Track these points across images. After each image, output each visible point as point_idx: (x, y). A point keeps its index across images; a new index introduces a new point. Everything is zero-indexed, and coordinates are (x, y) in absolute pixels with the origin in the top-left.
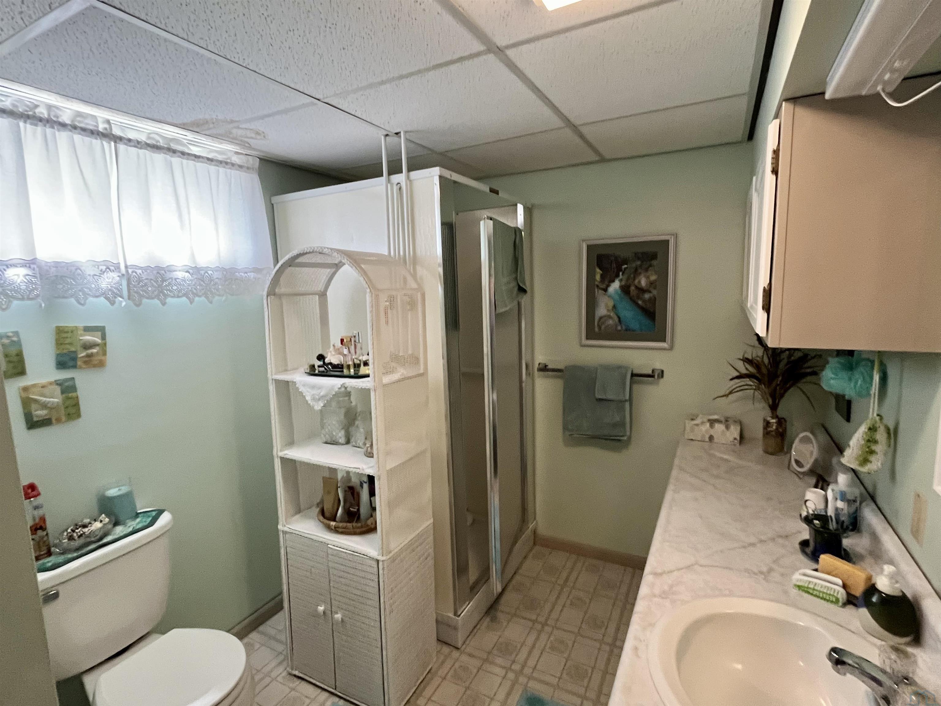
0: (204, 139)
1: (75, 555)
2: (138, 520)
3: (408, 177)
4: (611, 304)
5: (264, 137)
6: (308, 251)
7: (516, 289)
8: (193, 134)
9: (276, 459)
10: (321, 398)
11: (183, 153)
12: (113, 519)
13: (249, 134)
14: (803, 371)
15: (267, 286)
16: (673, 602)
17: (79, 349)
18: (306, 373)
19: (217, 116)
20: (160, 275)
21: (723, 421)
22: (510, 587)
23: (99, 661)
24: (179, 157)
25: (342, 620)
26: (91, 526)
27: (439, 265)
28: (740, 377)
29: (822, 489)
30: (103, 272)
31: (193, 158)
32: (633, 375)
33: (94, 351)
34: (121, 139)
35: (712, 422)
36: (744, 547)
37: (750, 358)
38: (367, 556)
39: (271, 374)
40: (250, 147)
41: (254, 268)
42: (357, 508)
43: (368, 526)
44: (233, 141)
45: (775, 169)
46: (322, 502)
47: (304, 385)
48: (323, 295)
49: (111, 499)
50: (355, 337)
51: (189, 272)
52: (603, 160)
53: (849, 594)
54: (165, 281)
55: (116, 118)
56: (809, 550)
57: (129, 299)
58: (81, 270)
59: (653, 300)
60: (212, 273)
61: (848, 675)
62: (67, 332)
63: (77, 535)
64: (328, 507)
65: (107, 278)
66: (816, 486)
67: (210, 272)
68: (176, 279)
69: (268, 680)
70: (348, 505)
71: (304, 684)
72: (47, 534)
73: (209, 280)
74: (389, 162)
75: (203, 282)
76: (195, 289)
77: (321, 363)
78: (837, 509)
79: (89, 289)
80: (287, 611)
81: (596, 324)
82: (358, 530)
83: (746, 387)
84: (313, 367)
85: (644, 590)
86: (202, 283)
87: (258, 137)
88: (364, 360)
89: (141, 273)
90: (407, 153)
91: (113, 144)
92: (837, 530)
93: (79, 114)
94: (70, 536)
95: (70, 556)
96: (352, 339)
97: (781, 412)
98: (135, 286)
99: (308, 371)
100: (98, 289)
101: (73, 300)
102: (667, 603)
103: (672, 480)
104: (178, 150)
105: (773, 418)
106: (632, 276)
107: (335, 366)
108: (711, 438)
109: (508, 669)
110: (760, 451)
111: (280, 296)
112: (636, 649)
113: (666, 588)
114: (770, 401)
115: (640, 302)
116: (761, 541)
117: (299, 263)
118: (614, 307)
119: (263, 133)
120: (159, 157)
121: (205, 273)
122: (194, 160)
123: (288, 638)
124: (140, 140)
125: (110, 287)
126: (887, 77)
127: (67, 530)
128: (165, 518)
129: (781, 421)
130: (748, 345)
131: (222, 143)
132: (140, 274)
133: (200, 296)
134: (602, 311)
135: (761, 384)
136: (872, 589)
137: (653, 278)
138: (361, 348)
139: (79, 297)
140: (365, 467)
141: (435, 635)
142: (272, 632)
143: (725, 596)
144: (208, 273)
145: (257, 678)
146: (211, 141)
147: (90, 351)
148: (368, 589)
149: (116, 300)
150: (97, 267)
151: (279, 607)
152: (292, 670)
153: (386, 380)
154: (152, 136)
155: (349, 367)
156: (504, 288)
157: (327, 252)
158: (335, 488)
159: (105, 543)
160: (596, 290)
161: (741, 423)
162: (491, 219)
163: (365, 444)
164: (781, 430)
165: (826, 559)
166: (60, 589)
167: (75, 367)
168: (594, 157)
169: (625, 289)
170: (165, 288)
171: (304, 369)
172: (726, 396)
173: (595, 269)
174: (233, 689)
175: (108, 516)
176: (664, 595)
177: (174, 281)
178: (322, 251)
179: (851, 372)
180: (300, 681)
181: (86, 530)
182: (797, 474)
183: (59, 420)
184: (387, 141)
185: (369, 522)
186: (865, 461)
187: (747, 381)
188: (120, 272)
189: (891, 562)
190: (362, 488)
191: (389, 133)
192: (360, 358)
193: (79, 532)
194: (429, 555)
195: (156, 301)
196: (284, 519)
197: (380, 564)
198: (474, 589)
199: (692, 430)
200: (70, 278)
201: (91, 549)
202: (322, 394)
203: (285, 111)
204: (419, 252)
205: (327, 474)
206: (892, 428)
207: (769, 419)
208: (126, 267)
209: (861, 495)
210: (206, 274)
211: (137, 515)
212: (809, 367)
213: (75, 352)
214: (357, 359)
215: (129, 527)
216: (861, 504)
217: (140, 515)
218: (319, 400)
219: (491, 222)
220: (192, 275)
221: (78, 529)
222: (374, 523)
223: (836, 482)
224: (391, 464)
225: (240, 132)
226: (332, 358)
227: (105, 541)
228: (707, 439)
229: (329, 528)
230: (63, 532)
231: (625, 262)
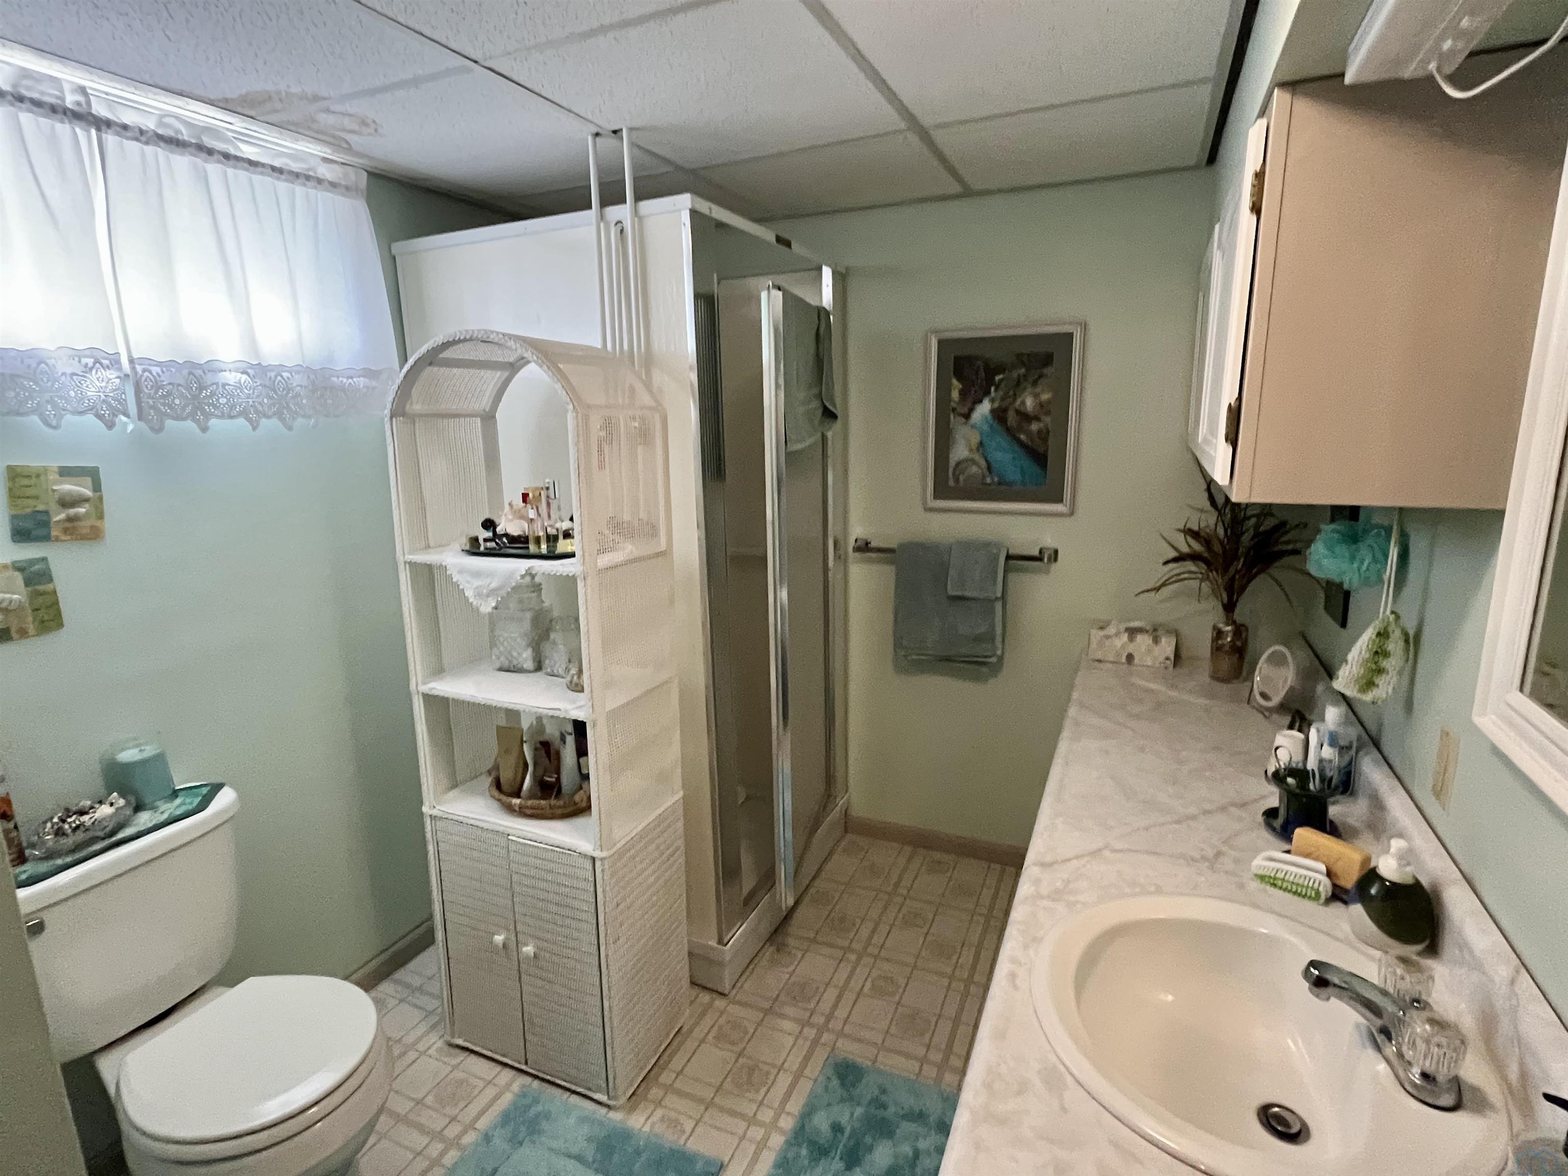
0: (266, 132)
1: (69, 859)
2: (178, 801)
3: (636, 212)
4: (975, 439)
5: (376, 130)
6: (462, 338)
7: (820, 411)
8: (244, 121)
9: (416, 697)
10: (492, 592)
11: (227, 156)
12: (133, 800)
13: (347, 123)
14: (1276, 549)
15: (391, 399)
16: (1071, 905)
17: (53, 507)
18: (463, 550)
19: (289, 86)
20: (195, 377)
21: (1150, 632)
22: (807, 899)
23: (122, 1033)
24: (219, 162)
25: (535, 956)
26: (95, 812)
27: (691, 368)
28: (1180, 558)
29: (1300, 730)
30: (88, 369)
31: (246, 165)
32: (1009, 557)
33: (82, 510)
34: (108, 124)
35: (1132, 632)
36: (1178, 822)
37: (1196, 528)
38: (575, 852)
39: (402, 552)
40: (349, 150)
41: (364, 369)
42: (556, 776)
43: (575, 804)
44: (320, 136)
45: (1257, 206)
46: (496, 767)
47: (461, 572)
48: (489, 418)
49: (128, 768)
50: (548, 488)
51: (248, 375)
52: (967, 193)
53: (1335, 886)
54: (206, 388)
55: (97, 84)
56: (1278, 823)
57: (140, 418)
58: (47, 365)
59: (1044, 435)
60: (289, 376)
61: (1333, 999)
62: (28, 477)
63: (70, 827)
64: (507, 775)
65: (98, 379)
66: (1291, 727)
67: (285, 375)
68: (224, 385)
69: (412, 1055)
70: (540, 772)
71: (473, 1059)
72: (16, 827)
73: (284, 389)
74: (602, 185)
75: (276, 393)
76: (260, 403)
77: (489, 534)
78: (1321, 761)
79: (66, 399)
80: (441, 944)
81: (951, 470)
82: (559, 811)
83: (1186, 576)
84: (475, 541)
85: (1024, 889)
86: (271, 393)
87: (365, 130)
88: (564, 529)
89: (160, 373)
90: (635, 167)
91: (93, 132)
92: (1322, 790)
93: (26, 74)
94: (59, 829)
95: (59, 862)
96: (542, 493)
97: (1240, 614)
98: (149, 396)
99: (468, 548)
100: (82, 399)
101: (35, 418)
102: (1060, 908)
103: (1068, 724)
104: (217, 149)
105: (1228, 625)
106: (1011, 393)
107: (513, 539)
108: (1130, 657)
109: (805, 1024)
110: (1204, 677)
111: (412, 419)
112: (1013, 976)
113: (1059, 884)
114: (1225, 596)
115: (1022, 437)
116: (1206, 812)
117: (448, 359)
118: (981, 444)
119: (374, 122)
120: (182, 162)
121: (276, 377)
122: (246, 170)
123: (445, 989)
124: (144, 128)
125: (103, 397)
126: (1447, 45)
127: (52, 818)
128: (225, 798)
129: (1240, 630)
130: (1193, 508)
131: (297, 140)
132: (158, 373)
133: (268, 417)
134: (960, 451)
135: (1211, 571)
136: (1371, 876)
137: (1045, 397)
138: (559, 509)
139: (47, 413)
140: (569, 707)
141: (687, 975)
142: (416, 981)
143: (1150, 893)
144: (282, 377)
145: (396, 1052)
146: (277, 136)
147: (72, 511)
148: (576, 904)
149: (117, 420)
150: (77, 359)
151: (427, 940)
152: (453, 1036)
153: (604, 560)
154: (167, 120)
155: (538, 540)
156: (801, 410)
157: (496, 340)
158: (519, 743)
159: (121, 839)
160: (952, 417)
161: (1177, 634)
162: (779, 289)
163: (567, 670)
164: (1239, 643)
165: (1303, 834)
166: (47, 917)
167: (46, 538)
168: (956, 188)
169: (999, 415)
170: (206, 401)
171: (461, 546)
172: (1157, 589)
173: (951, 379)
174: (355, 1070)
175: (122, 795)
176: (1056, 895)
177: (221, 389)
178: (488, 337)
179: (1354, 547)
180: (467, 1053)
181: (85, 818)
182: (1262, 710)
183: (23, 633)
184: (598, 145)
185: (577, 798)
186: (1369, 684)
187: (1190, 566)
188: (120, 369)
189: (1400, 835)
190: (565, 743)
191: (600, 131)
192: (558, 525)
193: (74, 821)
194: (677, 849)
195: (190, 424)
196: (432, 795)
197: (598, 864)
198: (750, 902)
199: (1101, 644)
200: (31, 380)
201: (94, 851)
202: (493, 585)
203: (415, 82)
204: (656, 346)
205: (502, 722)
206: (1411, 633)
207: (1221, 625)
208: (131, 361)
209: (1359, 738)
210: (279, 378)
211: (175, 794)
212: (1288, 542)
213: (46, 512)
214: (551, 526)
215: (162, 813)
216: (1357, 753)
217: (180, 794)
218: (488, 596)
219: (780, 293)
220: (253, 378)
221: (70, 817)
222: (585, 799)
223: (1322, 719)
224: (614, 700)
225: (331, 120)
226: (509, 526)
227: (120, 836)
228: (1124, 660)
229: (510, 809)
230: (45, 822)
231: (1001, 369)
